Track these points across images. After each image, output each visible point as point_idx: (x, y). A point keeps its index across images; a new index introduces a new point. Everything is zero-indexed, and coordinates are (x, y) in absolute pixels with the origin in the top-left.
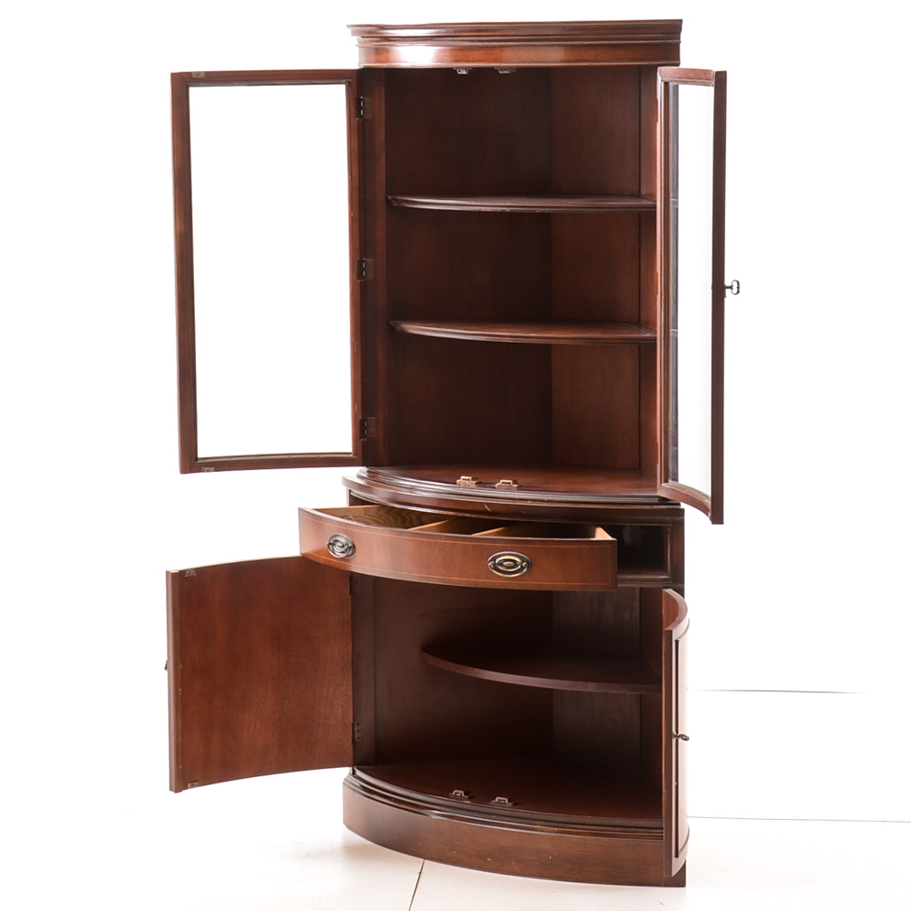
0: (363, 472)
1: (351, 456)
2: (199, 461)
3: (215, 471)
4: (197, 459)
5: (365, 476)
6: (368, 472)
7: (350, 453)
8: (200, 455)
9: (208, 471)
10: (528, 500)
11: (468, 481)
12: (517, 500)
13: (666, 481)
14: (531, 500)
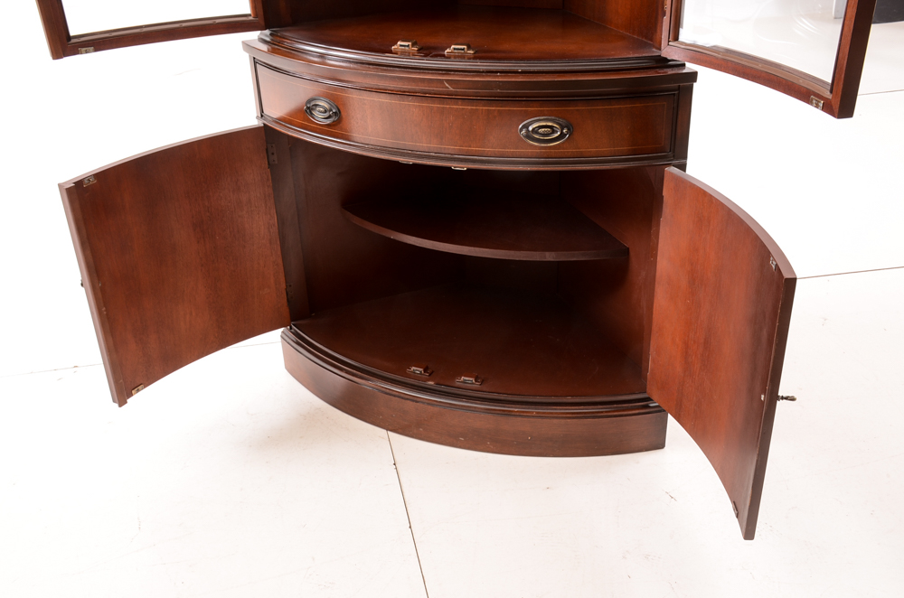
0: (266, 36)
1: (251, 18)
2: (73, 41)
3: (96, 50)
4: (69, 38)
5: (268, 39)
6: (271, 34)
7: (250, 15)
8: (73, 31)
9: (87, 52)
10: (497, 72)
11: (407, 48)
12: (483, 72)
13: (676, 38)
14: (501, 72)
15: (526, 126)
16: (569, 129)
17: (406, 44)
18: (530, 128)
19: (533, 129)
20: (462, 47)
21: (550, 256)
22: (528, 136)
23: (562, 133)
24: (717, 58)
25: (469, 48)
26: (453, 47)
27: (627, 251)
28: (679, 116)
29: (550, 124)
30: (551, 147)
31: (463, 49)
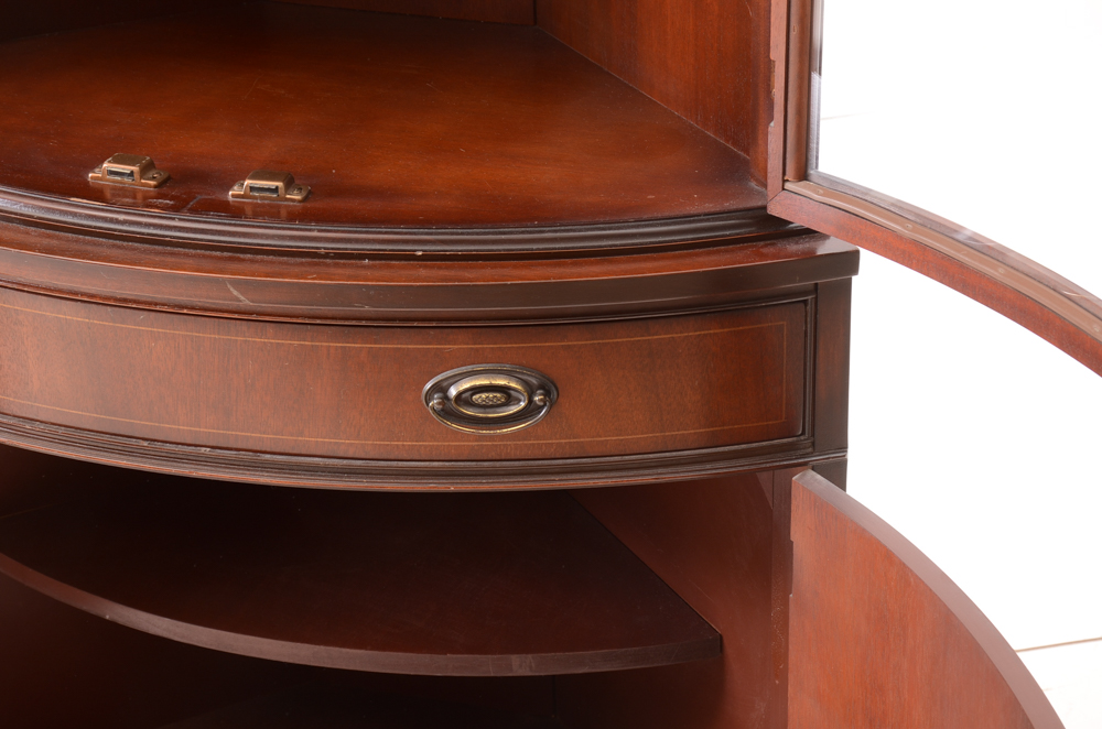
10: (361, 257)
11: (127, 180)
12: (326, 256)
13: (803, 175)
14: (372, 257)
15: (441, 388)
16: (547, 393)
17: (126, 169)
18: (453, 392)
19: (459, 395)
20: (272, 184)
21: (521, 665)
22: (448, 412)
23: (530, 401)
24: (900, 238)
25: (289, 184)
26: (247, 182)
27: (717, 646)
28: (821, 353)
29: (501, 381)
30: (504, 437)
31: (276, 190)
